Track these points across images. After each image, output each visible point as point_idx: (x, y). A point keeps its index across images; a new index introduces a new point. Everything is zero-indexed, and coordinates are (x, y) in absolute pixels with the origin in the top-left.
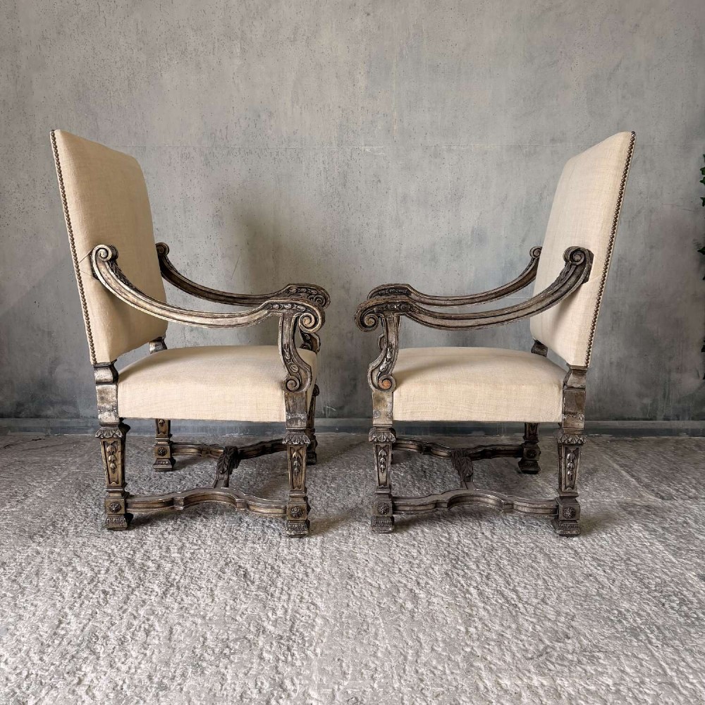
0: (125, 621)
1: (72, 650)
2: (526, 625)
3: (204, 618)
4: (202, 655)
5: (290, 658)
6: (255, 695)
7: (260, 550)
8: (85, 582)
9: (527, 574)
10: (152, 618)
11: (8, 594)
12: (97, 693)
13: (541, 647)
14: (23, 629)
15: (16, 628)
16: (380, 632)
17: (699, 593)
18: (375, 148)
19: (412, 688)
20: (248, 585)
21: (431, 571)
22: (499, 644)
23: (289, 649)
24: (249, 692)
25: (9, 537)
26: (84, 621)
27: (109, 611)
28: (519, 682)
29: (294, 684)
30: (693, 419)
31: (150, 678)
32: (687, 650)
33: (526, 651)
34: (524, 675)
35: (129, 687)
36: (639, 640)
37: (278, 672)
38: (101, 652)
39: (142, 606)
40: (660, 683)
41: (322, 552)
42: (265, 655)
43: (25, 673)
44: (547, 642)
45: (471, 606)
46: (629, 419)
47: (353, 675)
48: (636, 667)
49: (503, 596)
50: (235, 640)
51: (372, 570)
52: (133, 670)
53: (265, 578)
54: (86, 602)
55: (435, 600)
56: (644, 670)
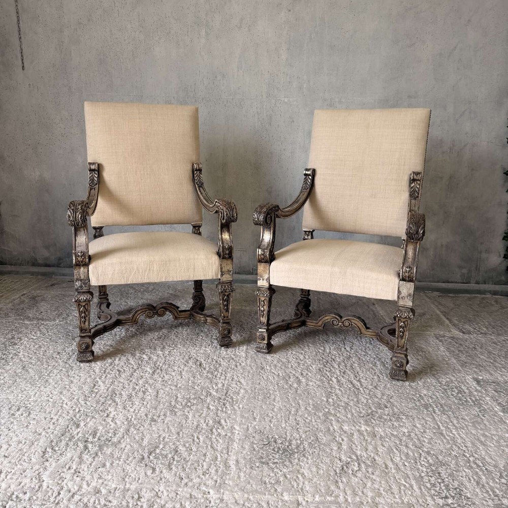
0: (131, 386)
1: (102, 400)
2: (363, 399)
3: (176, 386)
4: (175, 405)
5: (224, 409)
6: (204, 426)
7: (209, 352)
8: (107, 365)
9: (368, 372)
10: (146, 385)
11: (63, 369)
12: (117, 422)
13: (370, 411)
14: (74, 388)
15: (70, 387)
16: (277, 398)
17: (471, 387)
18: (291, 99)
19: (292, 427)
20: (202, 370)
21: (311, 368)
22: (345, 408)
23: (224, 405)
24: (201, 425)
25: (60, 338)
26: (108, 385)
27: (122, 381)
28: (353, 428)
29: (226, 422)
30: (495, 284)
31: (146, 415)
32: (455, 417)
33: (361, 413)
34: (357, 425)
35: (135, 419)
36: (428, 411)
37: (217, 416)
38: (119, 402)
39: (141, 379)
40: (434, 433)
41: (246, 354)
42: (210, 406)
43: (77, 410)
44: (374, 409)
45: (331, 387)
46: (452, 282)
47: (260, 419)
48: (423, 424)
49: (352, 383)
50: (194, 399)
51: (276, 366)
52: (137, 411)
53: (212, 367)
54: (109, 376)
55: (311, 384)
56: (427, 426)
